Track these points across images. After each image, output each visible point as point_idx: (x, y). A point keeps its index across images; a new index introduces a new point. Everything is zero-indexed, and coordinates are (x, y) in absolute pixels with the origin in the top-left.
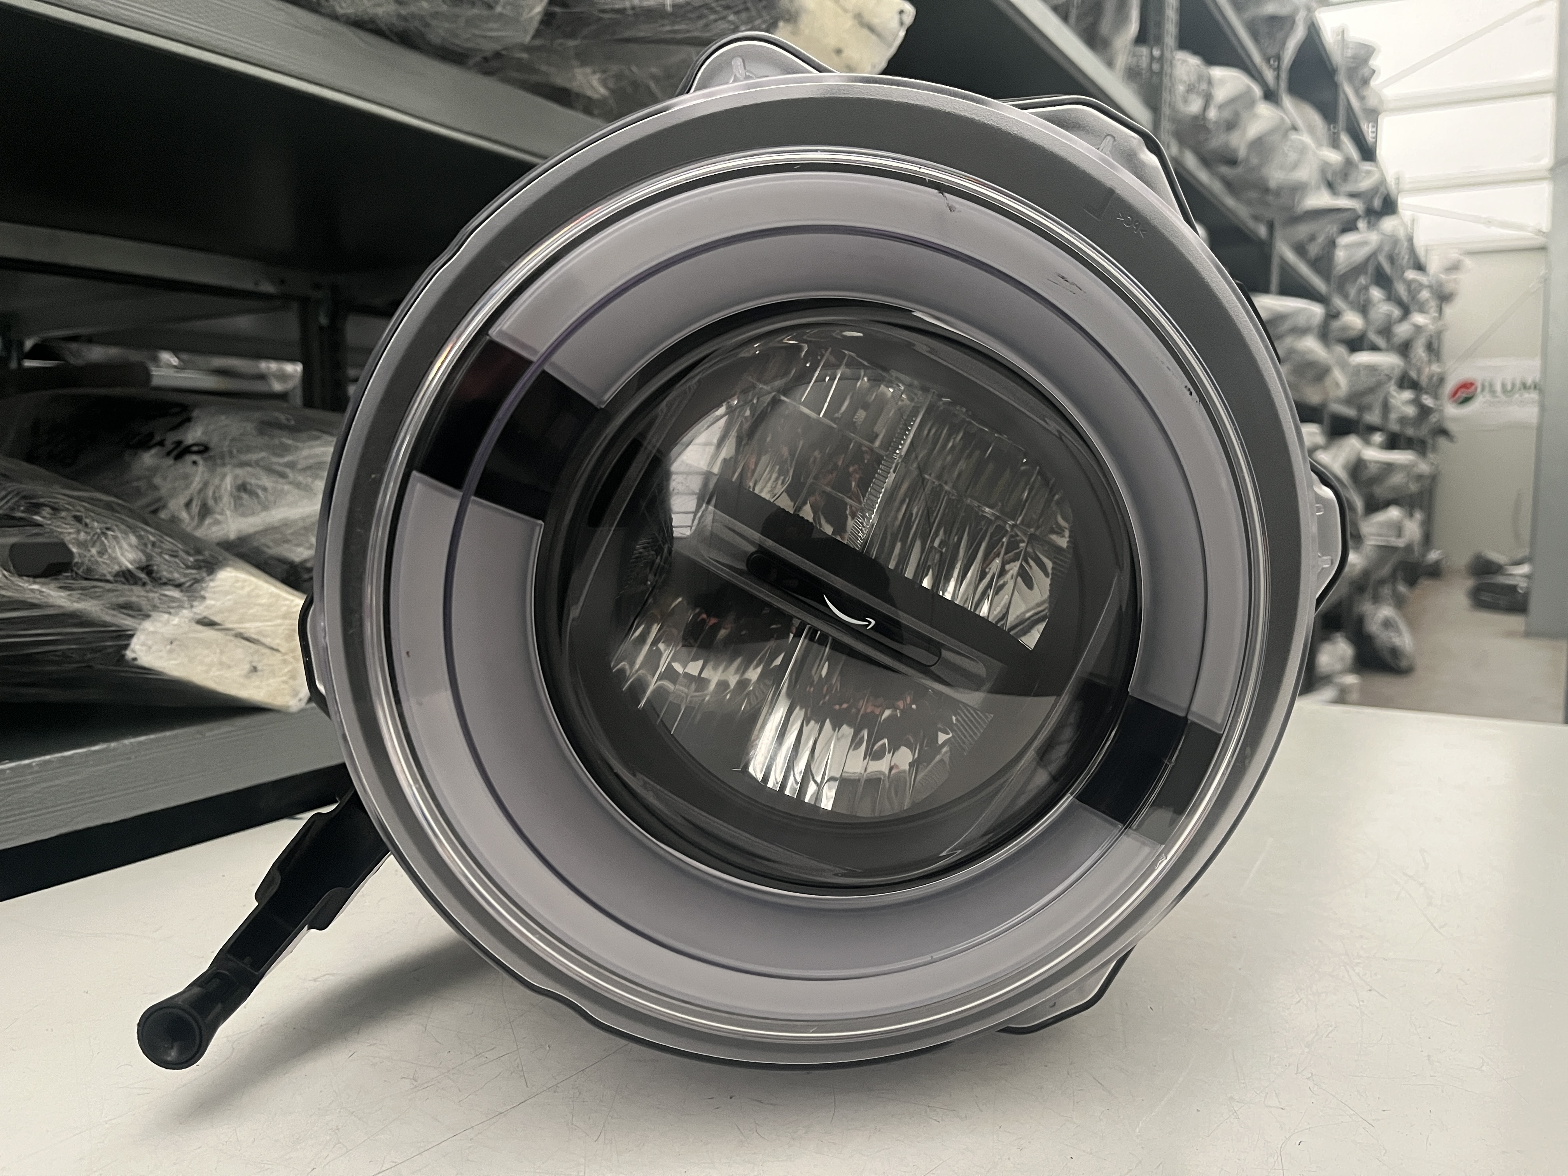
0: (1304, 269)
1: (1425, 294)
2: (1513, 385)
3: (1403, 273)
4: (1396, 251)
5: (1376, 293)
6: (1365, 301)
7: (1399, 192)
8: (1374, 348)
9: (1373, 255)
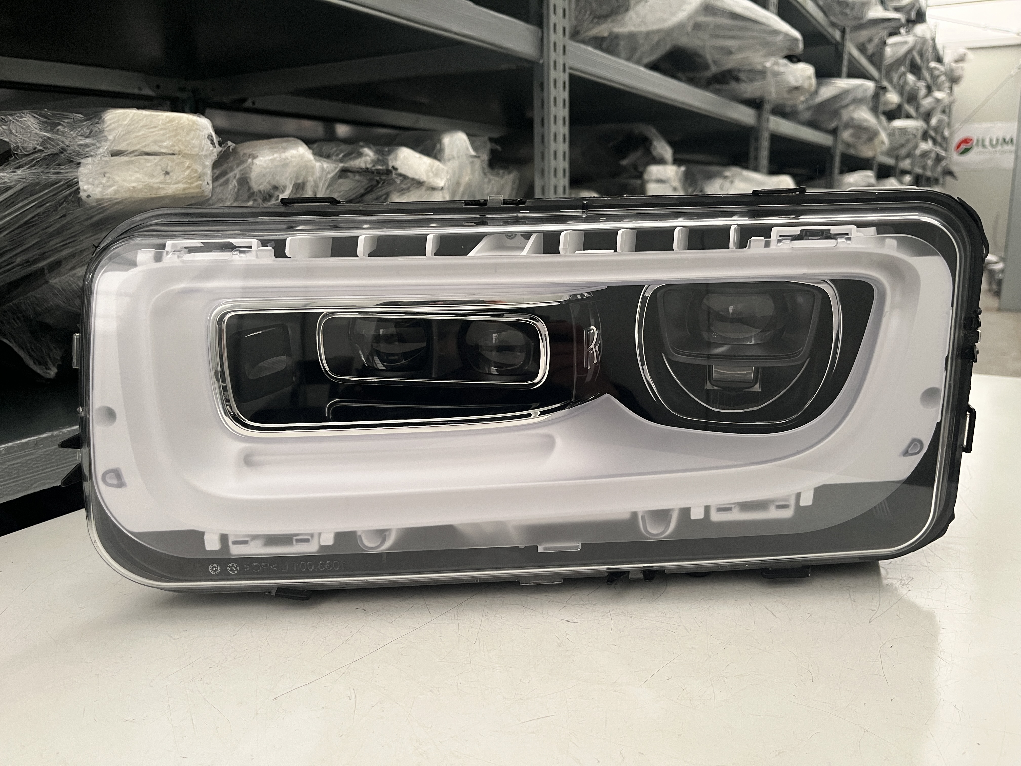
0: (864, 62)
1: (943, 78)
2: (997, 140)
3: (929, 63)
4: (925, 48)
5: (911, 78)
6: (903, 83)
7: (927, 6)
8: (908, 116)
9: (910, 51)
